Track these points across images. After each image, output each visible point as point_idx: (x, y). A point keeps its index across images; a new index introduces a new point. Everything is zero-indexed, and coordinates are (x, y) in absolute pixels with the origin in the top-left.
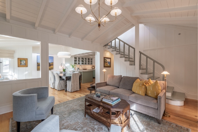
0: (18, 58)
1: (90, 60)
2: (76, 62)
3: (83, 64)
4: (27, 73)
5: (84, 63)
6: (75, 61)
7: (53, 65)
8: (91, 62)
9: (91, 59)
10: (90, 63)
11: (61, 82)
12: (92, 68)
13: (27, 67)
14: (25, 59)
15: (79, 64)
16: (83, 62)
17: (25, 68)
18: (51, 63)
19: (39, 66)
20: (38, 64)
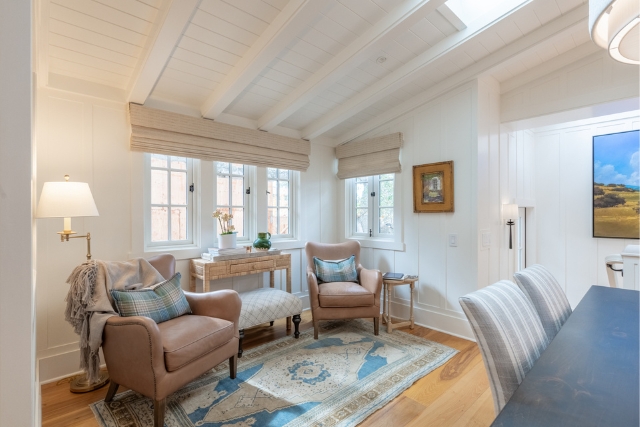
0: (414, 169)
13: (452, 210)
19: (610, 209)
20: (601, 192)
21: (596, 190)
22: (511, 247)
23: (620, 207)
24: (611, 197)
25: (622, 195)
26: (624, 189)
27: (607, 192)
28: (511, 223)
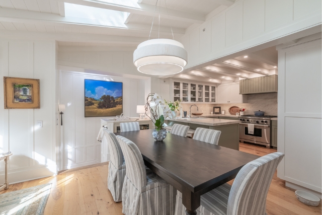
0: (5, 78)
1: (211, 92)
2: (177, 96)
3: (193, 99)
4: (37, 127)
5: (197, 97)
6: (177, 92)
7: (121, 103)
8: (213, 95)
9: (214, 88)
10: (210, 98)
11: (152, 188)
12: (214, 113)
13: (39, 107)
14: (31, 82)
15: (185, 99)
16: (194, 95)
17: (29, 112)
18: (118, 97)
19: (90, 106)
20: (87, 100)
21: (86, 100)
22: (62, 125)
23: (93, 106)
24: (90, 102)
25: (93, 102)
26: (94, 100)
27: (89, 100)
28: (61, 113)
